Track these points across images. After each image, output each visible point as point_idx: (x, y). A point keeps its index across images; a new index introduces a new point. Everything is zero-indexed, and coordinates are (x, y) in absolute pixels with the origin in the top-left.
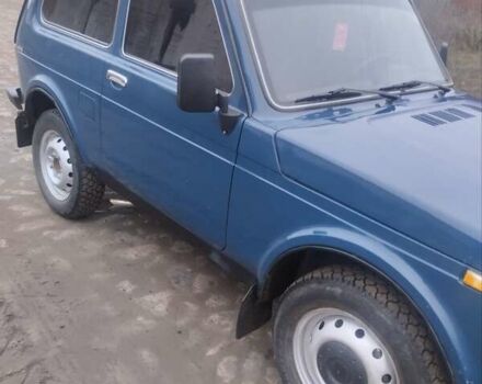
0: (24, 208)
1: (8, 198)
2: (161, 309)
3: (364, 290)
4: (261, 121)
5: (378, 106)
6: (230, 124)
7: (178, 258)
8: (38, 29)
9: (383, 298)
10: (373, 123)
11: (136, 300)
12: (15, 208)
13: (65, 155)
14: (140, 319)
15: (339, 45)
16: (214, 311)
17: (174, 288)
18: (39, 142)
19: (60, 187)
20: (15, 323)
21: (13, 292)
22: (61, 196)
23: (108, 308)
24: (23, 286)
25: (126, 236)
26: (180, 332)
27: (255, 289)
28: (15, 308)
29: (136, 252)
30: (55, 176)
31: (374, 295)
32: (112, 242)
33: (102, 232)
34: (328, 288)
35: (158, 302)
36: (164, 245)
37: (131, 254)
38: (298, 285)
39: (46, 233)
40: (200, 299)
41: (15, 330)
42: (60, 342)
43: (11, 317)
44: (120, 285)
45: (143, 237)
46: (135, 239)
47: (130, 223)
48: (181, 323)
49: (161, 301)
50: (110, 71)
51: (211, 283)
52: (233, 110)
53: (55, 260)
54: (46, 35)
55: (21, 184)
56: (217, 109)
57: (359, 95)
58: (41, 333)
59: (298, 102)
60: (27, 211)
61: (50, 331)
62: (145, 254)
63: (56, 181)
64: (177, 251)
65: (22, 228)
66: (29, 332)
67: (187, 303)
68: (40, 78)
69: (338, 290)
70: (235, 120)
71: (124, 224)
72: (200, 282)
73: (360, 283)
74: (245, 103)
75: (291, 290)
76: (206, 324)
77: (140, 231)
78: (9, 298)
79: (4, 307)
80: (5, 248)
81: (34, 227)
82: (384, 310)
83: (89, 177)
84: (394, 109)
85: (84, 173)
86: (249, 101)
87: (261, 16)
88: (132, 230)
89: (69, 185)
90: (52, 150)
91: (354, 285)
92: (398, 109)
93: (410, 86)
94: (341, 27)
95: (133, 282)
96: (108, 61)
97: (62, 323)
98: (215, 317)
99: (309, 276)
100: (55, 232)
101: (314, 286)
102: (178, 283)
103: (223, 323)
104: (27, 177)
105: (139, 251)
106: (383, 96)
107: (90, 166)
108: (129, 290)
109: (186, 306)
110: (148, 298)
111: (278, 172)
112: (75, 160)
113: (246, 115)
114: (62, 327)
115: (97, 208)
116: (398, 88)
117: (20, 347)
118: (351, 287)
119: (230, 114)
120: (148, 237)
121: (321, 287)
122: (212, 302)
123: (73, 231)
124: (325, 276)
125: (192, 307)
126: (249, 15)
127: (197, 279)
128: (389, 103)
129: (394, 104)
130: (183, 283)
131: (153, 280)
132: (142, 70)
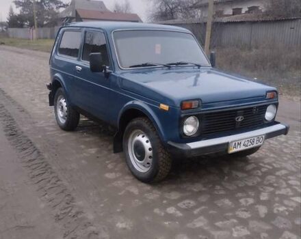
2: (93, 152)
4: (118, 73)
6: (108, 75)
11: (85, 150)
13: (65, 104)
19: (63, 118)
22: (63, 121)
30: (62, 113)
35: (93, 150)
42: (54, 158)
44: (81, 146)
48: (100, 155)
50: (76, 67)
52: (108, 71)
56: (103, 71)
58: (48, 156)
59: (130, 67)
61: (52, 156)
63: (62, 115)
68: (57, 75)
70: (109, 73)
74: (113, 68)
87: (119, 41)
89: (66, 116)
90: (61, 103)
93: (179, 64)
96: (76, 63)
110: (90, 150)
126: (115, 41)
131: (93, 146)
132: (87, 64)
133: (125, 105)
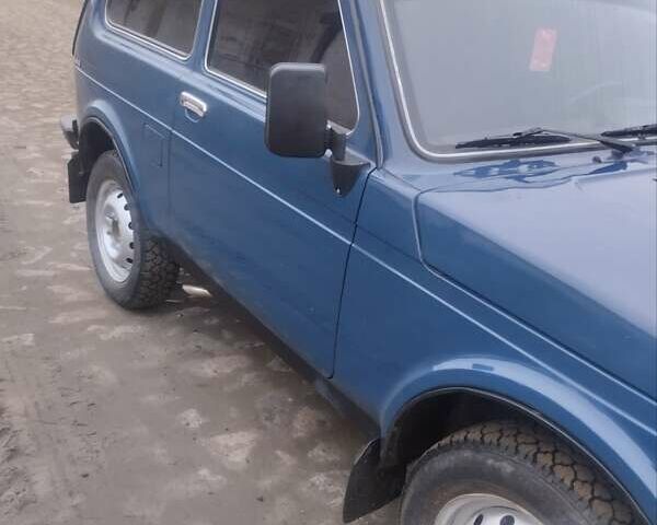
0: (69, 290)
1: (50, 273)
2: (238, 458)
3: (552, 472)
4: (397, 177)
5: (597, 160)
6: (347, 178)
7: (276, 380)
8: (100, 34)
9: (584, 491)
10: (586, 187)
11: (203, 441)
12: (56, 288)
13: (125, 217)
14: (204, 472)
15: (540, 63)
16: (319, 468)
17: (262, 427)
18: (95, 197)
19: (117, 261)
20: (17, 463)
21: (26, 414)
22: (119, 275)
23: (159, 452)
24: (42, 407)
25: (204, 341)
26: (261, 500)
27: (377, 446)
28: (24, 439)
29: (214, 366)
30: (113, 245)
31: (567, 482)
32: (182, 348)
33: (173, 332)
34: (490, 462)
35: (236, 447)
36: (258, 359)
37: (208, 369)
38: (443, 449)
39: (92, 328)
40: (300, 448)
41: (16, 474)
42: (77, 500)
43: (14, 453)
44: (183, 415)
45: (229, 343)
46: (218, 345)
47: (215, 321)
48: (266, 483)
49: (240, 446)
50: (184, 94)
51: (322, 423)
52: (353, 156)
53: (95, 369)
54: (111, 43)
55: (74, 255)
56: (329, 153)
57: (566, 140)
58: (53, 483)
59: (460, 147)
60: (72, 294)
61: (66, 481)
62: (228, 370)
63: (114, 253)
64: (276, 369)
65: (60, 319)
66: (34, 479)
67: (279, 453)
68: (98, 104)
69: (507, 468)
70: (355, 172)
71: (206, 322)
72: (303, 421)
73: (545, 460)
74: (376, 147)
75: (430, 456)
76: (304, 488)
77: (227, 335)
78: (18, 423)
79: (8, 437)
80: (30, 347)
81: (77, 317)
82: (586, 513)
83: (156, 250)
84: (625, 167)
85: (149, 245)
86: (379, 142)
88: (215, 333)
89: (129, 260)
90: (110, 209)
91: (535, 461)
92: (631, 166)
94: (546, 35)
95: (203, 412)
96: (184, 79)
97: (87, 470)
98: (319, 479)
99: (459, 436)
100: (103, 327)
101: (467, 454)
102: (270, 418)
103: (332, 489)
104: (82, 245)
105: (221, 365)
106: (607, 145)
107: (156, 234)
108: (195, 425)
109: (277, 458)
110: (222, 439)
111: (418, 261)
112: (137, 225)
113: (373, 165)
114: (85, 476)
115: (168, 296)
116: (633, 133)
117: (17, 502)
118: (529, 464)
119: (348, 162)
120: (237, 345)
121: (480, 457)
122: (319, 453)
123: (130, 328)
124: (487, 439)
125: (287, 460)
127: (300, 416)
128: (617, 156)
129: (626, 158)
130: (277, 419)
131: (234, 413)
132: (253, 103)
133: (436, 368)
